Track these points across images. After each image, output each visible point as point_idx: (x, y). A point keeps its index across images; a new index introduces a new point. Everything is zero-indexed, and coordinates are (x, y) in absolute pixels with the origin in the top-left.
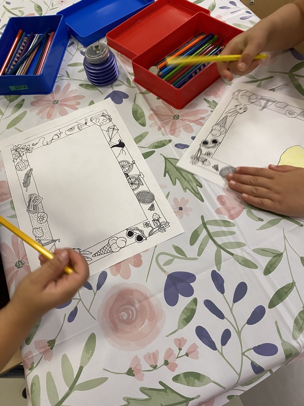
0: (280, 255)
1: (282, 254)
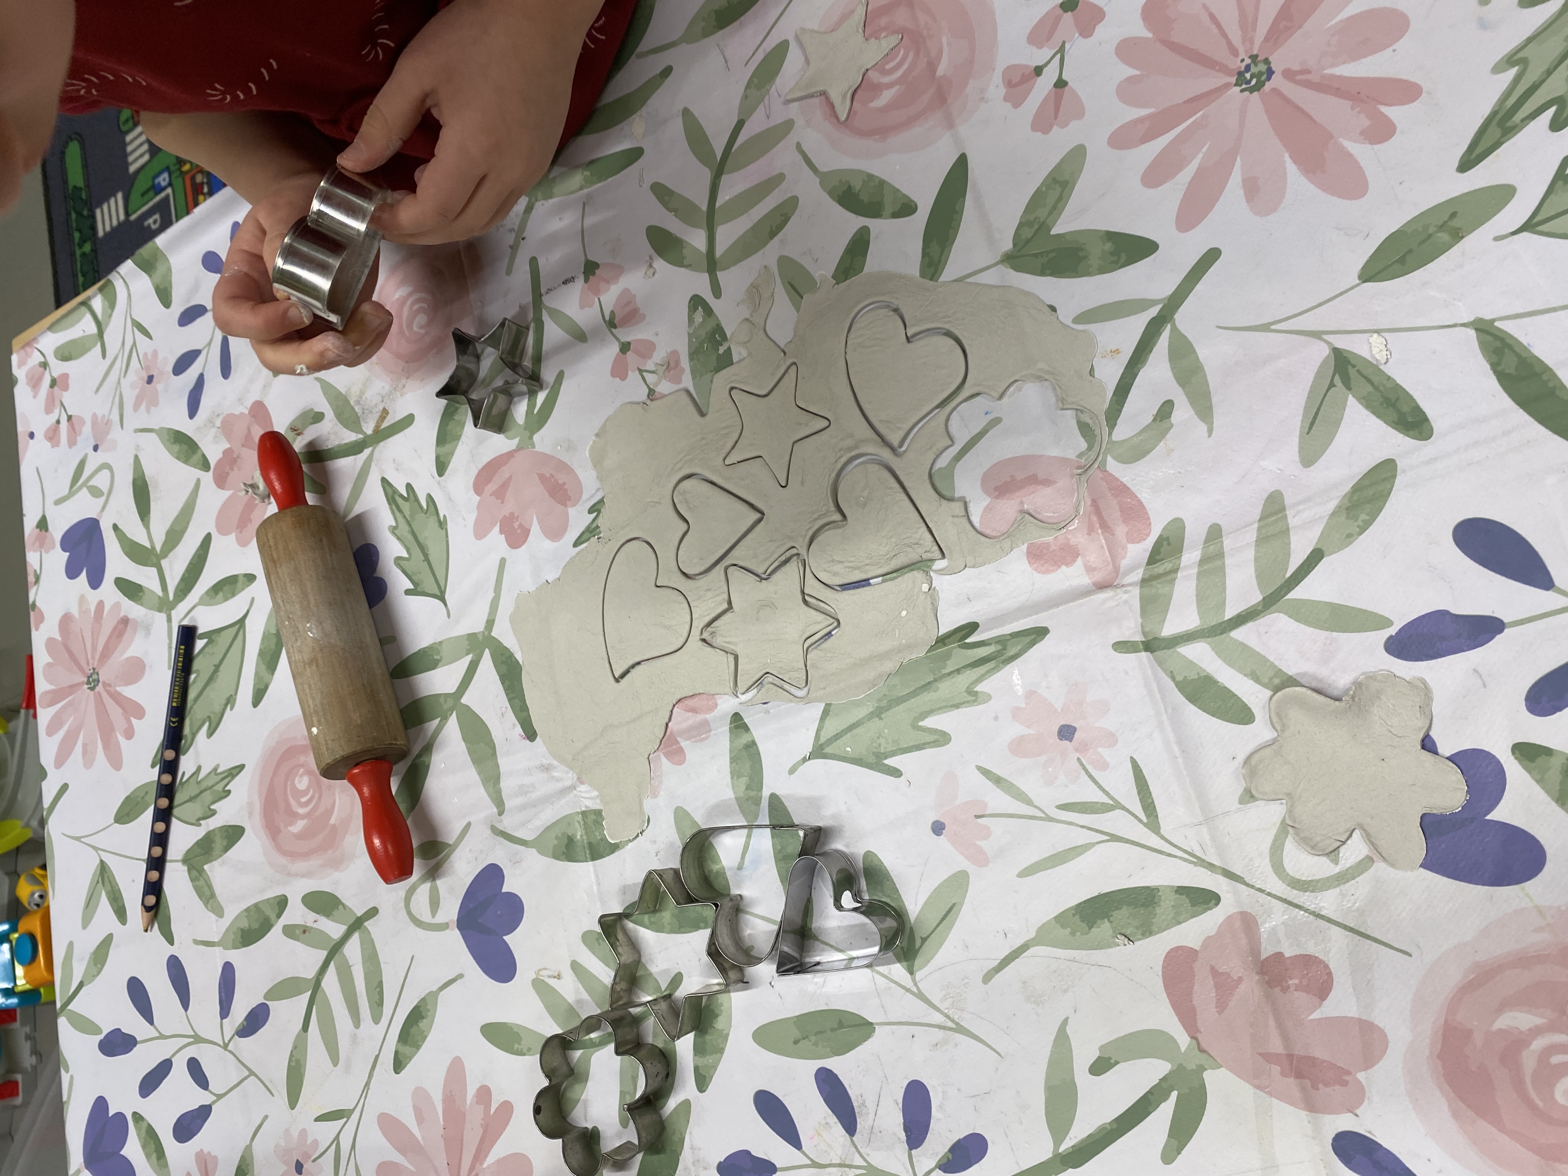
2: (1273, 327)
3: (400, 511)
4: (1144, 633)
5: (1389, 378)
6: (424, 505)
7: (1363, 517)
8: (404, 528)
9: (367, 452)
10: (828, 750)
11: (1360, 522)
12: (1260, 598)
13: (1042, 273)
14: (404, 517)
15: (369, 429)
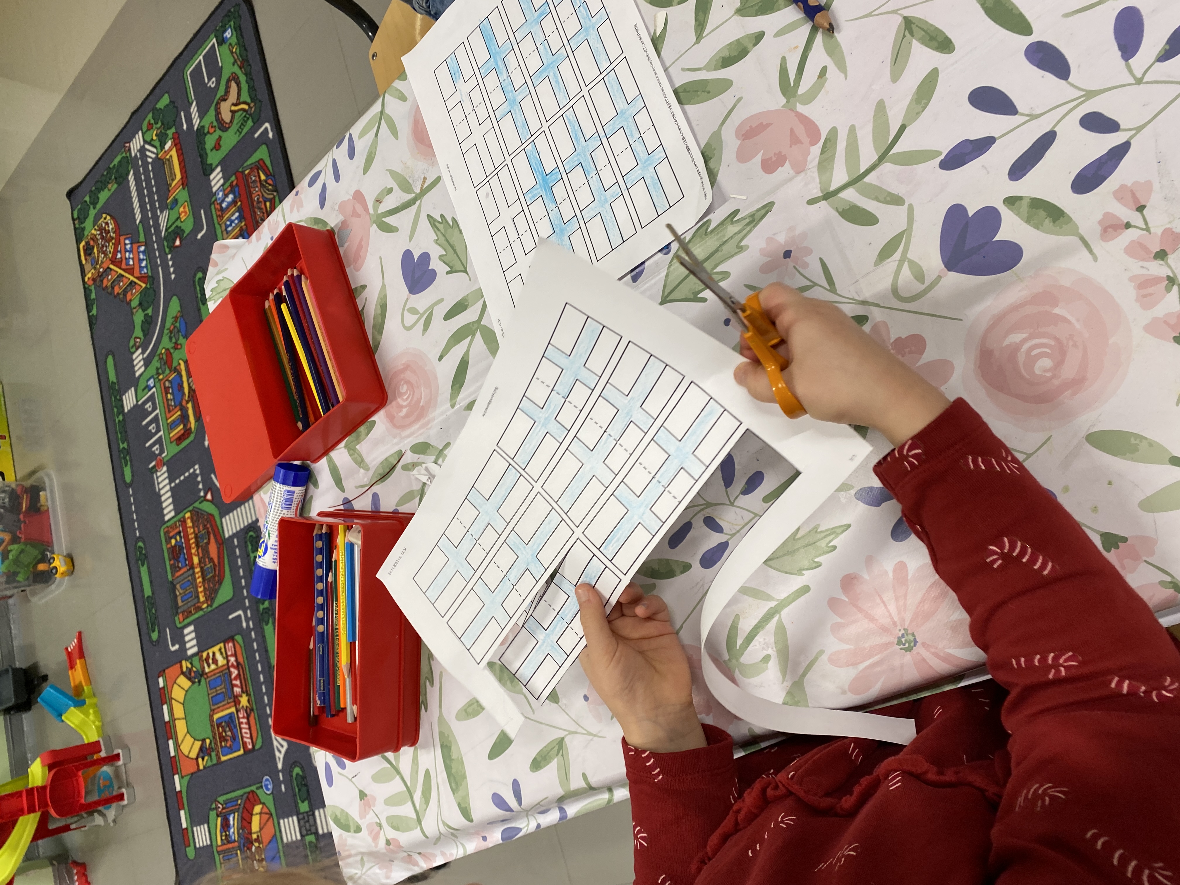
0: (909, 23)
1: (905, 18)
2: (873, 14)
3: (438, 230)
4: (822, 191)
5: (932, 25)
6: (451, 224)
7: (924, 101)
8: (442, 239)
9: (418, 203)
10: (671, 297)
11: (922, 105)
12: (877, 157)
13: (756, 15)
14: (441, 233)
15: (418, 191)
